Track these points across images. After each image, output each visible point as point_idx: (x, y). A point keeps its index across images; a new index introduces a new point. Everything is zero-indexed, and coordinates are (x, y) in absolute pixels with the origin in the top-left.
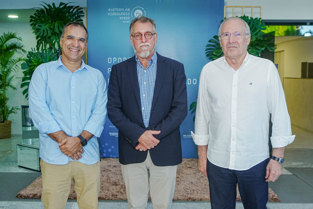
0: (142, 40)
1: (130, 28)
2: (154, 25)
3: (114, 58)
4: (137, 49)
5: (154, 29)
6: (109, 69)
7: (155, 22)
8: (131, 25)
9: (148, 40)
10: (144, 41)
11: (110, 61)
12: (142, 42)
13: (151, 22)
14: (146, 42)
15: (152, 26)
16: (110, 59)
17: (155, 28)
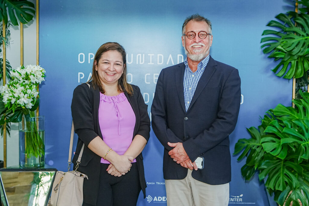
0: (195, 39)
1: (183, 27)
2: (210, 25)
3: (89, 54)
4: (188, 49)
5: (209, 29)
6: (79, 73)
7: (212, 22)
8: (184, 24)
9: (202, 41)
10: (197, 41)
11: (81, 60)
12: (195, 42)
13: (207, 22)
14: (200, 42)
15: (208, 26)
16: (81, 56)
17: (211, 29)
